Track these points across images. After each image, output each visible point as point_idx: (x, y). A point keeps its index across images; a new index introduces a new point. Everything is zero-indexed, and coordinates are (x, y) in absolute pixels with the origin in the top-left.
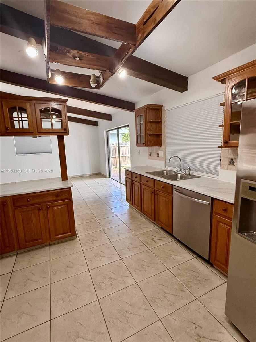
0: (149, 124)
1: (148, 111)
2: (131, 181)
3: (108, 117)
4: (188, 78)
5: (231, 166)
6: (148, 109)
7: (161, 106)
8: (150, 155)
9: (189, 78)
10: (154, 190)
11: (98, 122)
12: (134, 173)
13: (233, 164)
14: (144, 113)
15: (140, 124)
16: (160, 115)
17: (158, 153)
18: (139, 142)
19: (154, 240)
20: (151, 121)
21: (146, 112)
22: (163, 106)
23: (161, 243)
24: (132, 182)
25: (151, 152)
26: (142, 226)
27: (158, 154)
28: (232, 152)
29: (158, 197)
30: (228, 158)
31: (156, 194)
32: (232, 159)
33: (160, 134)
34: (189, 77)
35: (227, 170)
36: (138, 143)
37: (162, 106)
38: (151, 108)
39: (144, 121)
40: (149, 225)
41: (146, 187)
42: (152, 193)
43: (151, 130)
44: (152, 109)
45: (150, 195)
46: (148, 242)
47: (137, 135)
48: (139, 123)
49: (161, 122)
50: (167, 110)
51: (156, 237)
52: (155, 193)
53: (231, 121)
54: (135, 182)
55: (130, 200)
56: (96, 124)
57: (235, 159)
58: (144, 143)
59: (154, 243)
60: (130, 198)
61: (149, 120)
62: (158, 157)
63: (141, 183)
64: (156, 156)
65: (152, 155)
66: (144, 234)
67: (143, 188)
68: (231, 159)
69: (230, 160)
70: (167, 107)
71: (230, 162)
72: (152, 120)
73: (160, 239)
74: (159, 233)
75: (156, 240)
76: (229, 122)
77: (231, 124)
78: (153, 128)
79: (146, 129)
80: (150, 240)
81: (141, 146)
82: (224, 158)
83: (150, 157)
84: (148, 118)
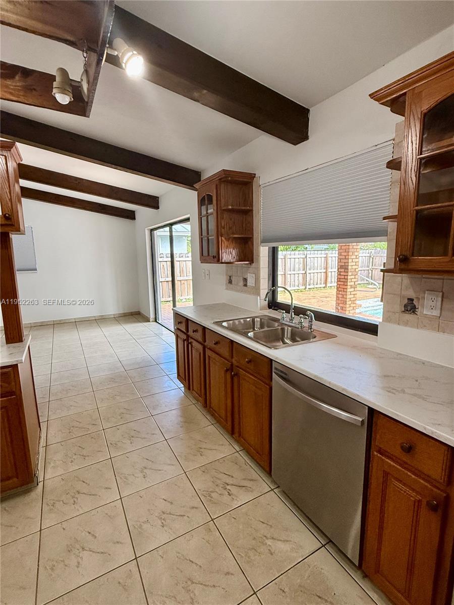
0: (226, 215)
1: (223, 185)
2: (185, 338)
3: (152, 202)
4: (308, 110)
5: (408, 317)
6: (224, 181)
7: (252, 176)
8: (230, 282)
9: (311, 112)
10: (232, 365)
11: (134, 212)
12: (191, 320)
13: (413, 312)
14: (215, 191)
15: (207, 216)
16: (249, 197)
17: (245, 277)
18: (205, 253)
19: (228, 487)
20: (230, 207)
21: (218, 190)
22: (256, 176)
23: (244, 497)
24: (188, 340)
25: (231, 275)
26: (204, 446)
27: (245, 280)
28: (411, 283)
29: (239, 382)
30: (402, 297)
31: (234, 375)
32: (411, 300)
33: (251, 238)
34: (310, 109)
35: (399, 324)
36: (204, 255)
37: (254, 177)
38: (229, 178)
39: (215, 209)
40: (221, 443)
41: (213, 355)
42: (227, 370)
43: (230, 228)
44: (231, 182)
45: (223, 373)
46: (213, 495)
47: (202, 238)
48: (205, 213)
49: (252, 210)
50: (264, 186)
51: (232, 477)
52: (232, 372)
53: (417, 206)
54: (193, 340)
55: (184, 377)
56: (130, 215)
57: (418, 299)
58: (215, 255)
59: (226, 498)
60: (185, 375)
61: (225, 206)
62: (245, 285)
63: (206, 344)
64: (241, 283)
65: (233, 283)
66: (205, 469)
67: (209, 356)
68: (408, 299)
69: (406, 301)
70: (264, 179)
71: (405, 306)
72: (232, 206)
73: (241, 484)
74: (240, 467)
75: (234, 490)
76: (412, 208)
77: (418, 212)
78: (234, 223)
79: (219, 227)
80: (217, 490)
81: (210, 263)
82: (391, 295)
83: (229, 285)
84: (223, 200)
